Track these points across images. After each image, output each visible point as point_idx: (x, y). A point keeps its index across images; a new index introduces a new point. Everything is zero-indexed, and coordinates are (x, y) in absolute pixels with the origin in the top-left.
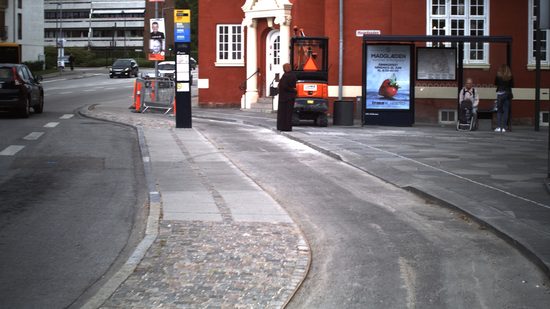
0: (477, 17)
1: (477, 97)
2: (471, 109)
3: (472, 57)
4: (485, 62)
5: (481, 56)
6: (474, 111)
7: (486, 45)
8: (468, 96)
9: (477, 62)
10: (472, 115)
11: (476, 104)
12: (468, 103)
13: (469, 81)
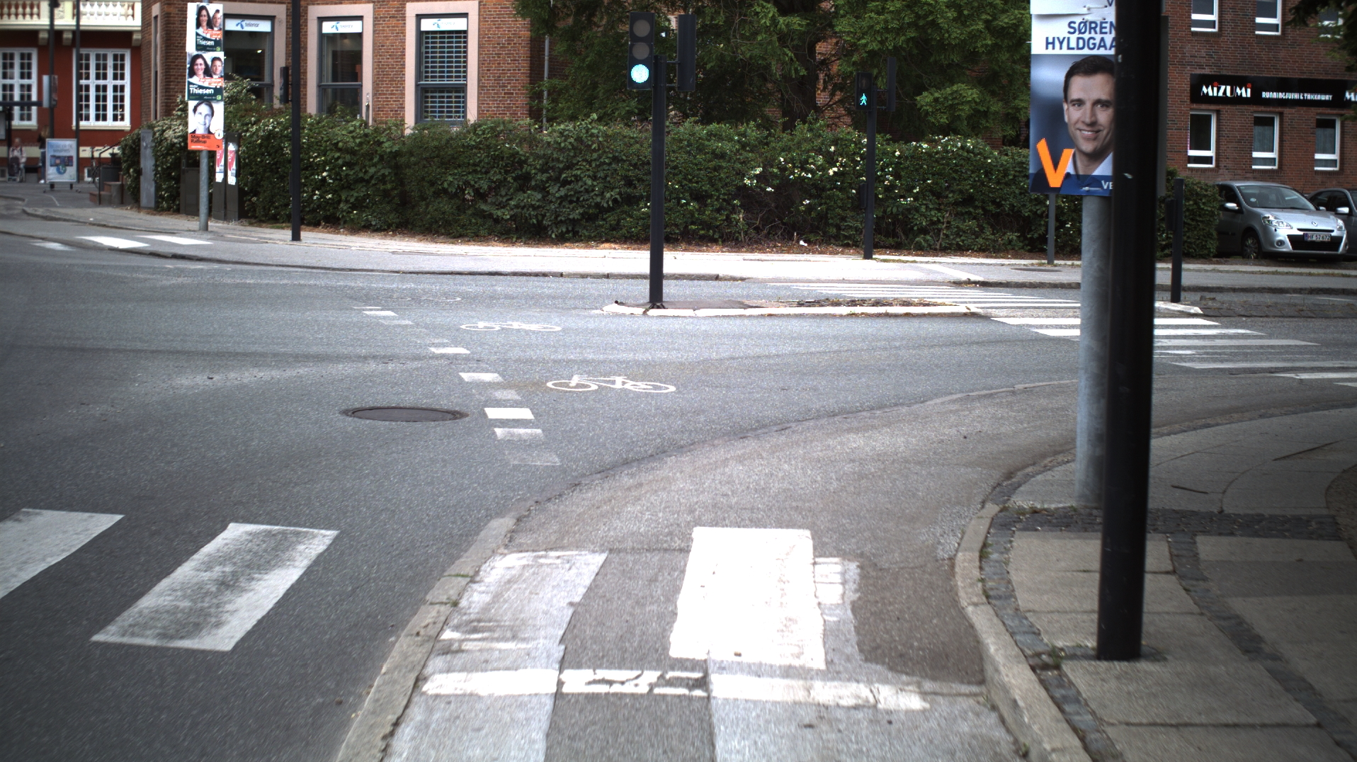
0: (26, 82)
1: (24, 155)
2: (18, 164)
3: (22, 118)
4: (33, 123)
5: (29, 118)
6: (22, 166)
7: (34, 109)
8: (16, 153)
9: (26, 123)
10: (19, 169)
11: (23, 160)
12: (16, 159)
13: (17, 140)
